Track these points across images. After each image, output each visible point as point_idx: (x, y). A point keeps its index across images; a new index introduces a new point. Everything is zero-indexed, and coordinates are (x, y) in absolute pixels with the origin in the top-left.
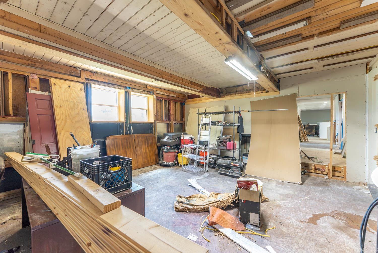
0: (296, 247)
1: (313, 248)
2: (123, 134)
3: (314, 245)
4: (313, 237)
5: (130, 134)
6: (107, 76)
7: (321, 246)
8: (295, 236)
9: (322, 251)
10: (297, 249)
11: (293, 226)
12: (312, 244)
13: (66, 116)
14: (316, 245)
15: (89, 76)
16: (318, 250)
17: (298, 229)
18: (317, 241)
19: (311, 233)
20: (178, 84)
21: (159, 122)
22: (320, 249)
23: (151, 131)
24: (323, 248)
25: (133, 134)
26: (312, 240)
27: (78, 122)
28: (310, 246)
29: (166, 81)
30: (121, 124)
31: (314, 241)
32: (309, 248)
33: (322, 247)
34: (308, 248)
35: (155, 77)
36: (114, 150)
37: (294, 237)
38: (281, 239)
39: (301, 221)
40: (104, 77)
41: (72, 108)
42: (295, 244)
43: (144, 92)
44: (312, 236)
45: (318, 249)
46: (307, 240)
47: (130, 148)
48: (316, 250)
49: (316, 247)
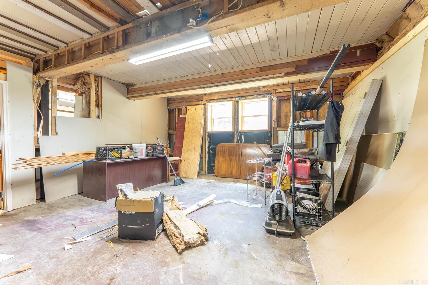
0: (75, 257)
1: (63, 272)
2: (234, 143)
3: (65, 275)
4: (77, 279)
5: (241, 142)
6: (219, 93)
7: (59, 280)
8: (90, 262)
9: (54, 278)
10: (72, 257)
11: (107, 266)
12: (69, 273)
13: (190, 129)
14: (63, 276)
15: (208, 98)
16: (56, 275)
17: (99, 269)
18: (68, 280)
19: (85, 281)
20: (233, 82)
21: (280, 129)
22: (57, 277)
23: (267, 141)
24: (54, 281)
25: (244, 143)
26: (73, 277)
27: (195, 132)
28: (67, 270)
29: (215, 85)
30: (232, 133)
31: (71, 277)
32: (66, 268)
33: (57, 280)
34: (66, 266)
35: (202, 86)
36: (221, 156)
37: (88, 260)
38: (92, 250)
39: (114, 278)
40: (218, 95)
41: (194, 123)
42: (78, 258)
43: (259, 96)
44: (79, 279)
45: (58, 275)
46: (76, 271)
47: (236, 156)
48: (58, 272)
49: (61, 274)
